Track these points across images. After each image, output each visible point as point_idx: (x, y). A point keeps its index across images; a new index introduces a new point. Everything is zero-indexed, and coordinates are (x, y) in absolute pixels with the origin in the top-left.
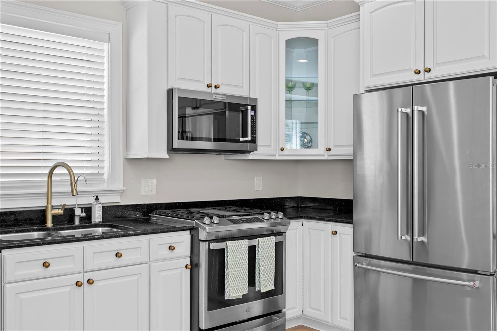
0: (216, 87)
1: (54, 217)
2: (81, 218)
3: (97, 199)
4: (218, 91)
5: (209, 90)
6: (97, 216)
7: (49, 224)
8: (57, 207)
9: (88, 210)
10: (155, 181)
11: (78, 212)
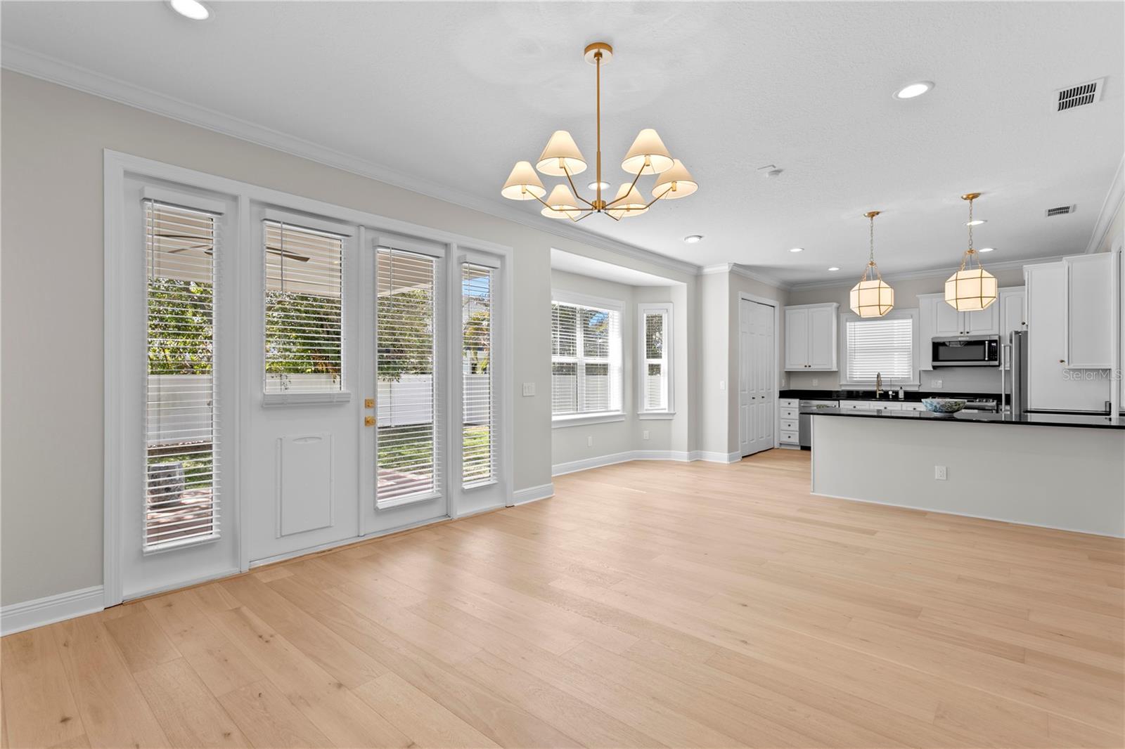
0: (968, 333)
1: (880, 394)
2: (892, 396)
3: (901, 388)
4: (968, 334)
5: (962, 335)
6: (901, 395)
7: (878, 397)
8: (882, 390)
9: (897, 393)
10: (941, 382)
11: (890, 393)
